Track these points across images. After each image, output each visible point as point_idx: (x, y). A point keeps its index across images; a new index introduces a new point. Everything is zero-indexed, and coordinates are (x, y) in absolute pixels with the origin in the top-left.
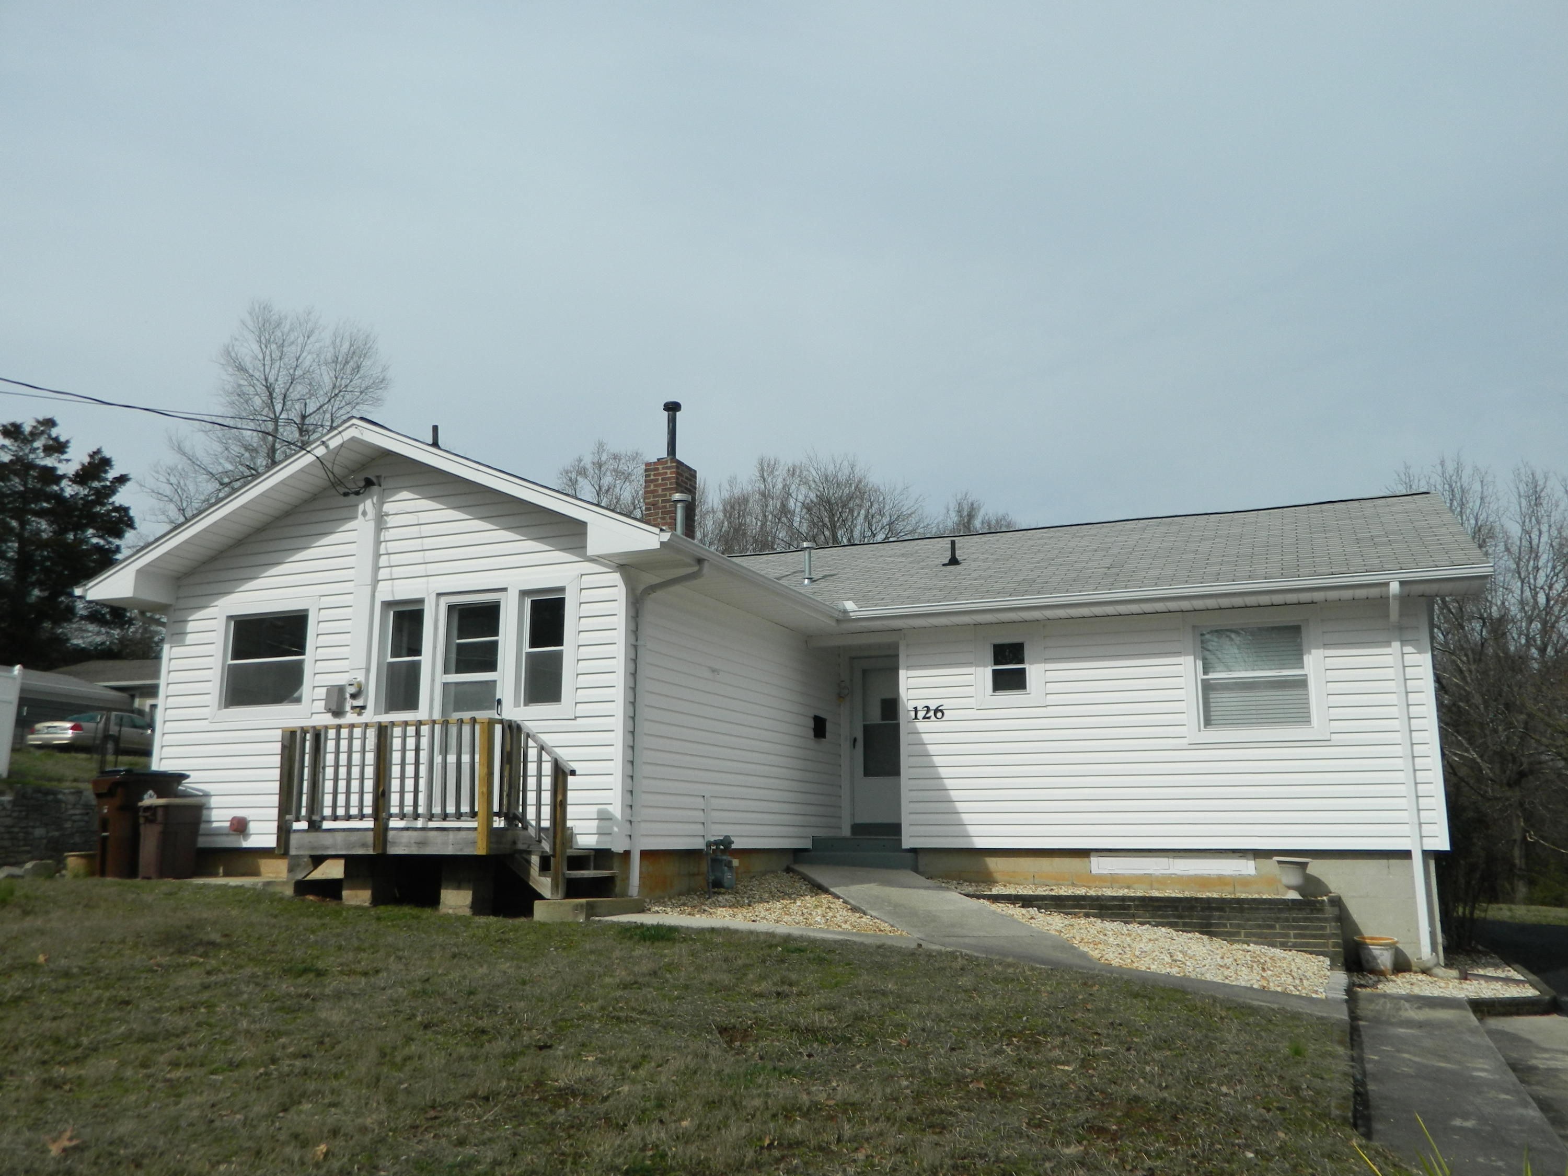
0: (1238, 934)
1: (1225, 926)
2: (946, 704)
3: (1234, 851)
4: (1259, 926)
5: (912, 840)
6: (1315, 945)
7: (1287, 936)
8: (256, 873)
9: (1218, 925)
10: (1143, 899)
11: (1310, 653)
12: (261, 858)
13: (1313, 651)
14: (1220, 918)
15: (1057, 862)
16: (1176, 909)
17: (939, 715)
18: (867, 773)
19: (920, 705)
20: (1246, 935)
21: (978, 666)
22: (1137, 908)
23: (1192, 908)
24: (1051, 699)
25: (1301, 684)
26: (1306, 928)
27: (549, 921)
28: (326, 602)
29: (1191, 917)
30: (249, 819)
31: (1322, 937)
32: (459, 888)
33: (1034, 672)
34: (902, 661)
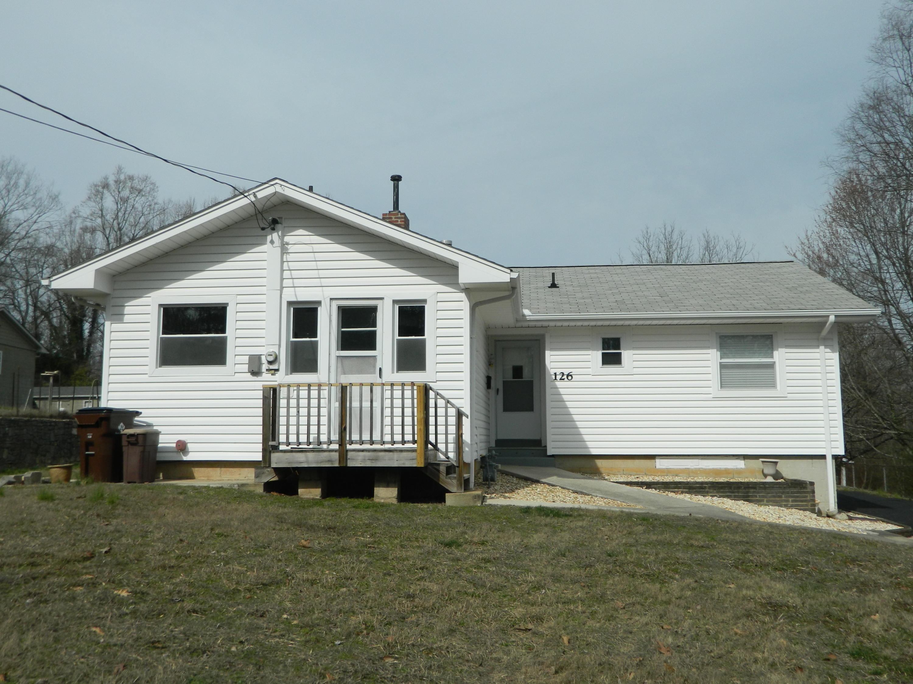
0: (762, 501)
1: (756, 497)
2: (574, 371)
3: (734, 456)
4: (774, 497)
5: (553, 450)
6: (802, 506)
7: (788, 501)
8: (191, 477)
9: (752, 496)
10: (712, 483)
11: (777, 350)
12: (194, 467)
13: (779, 349)
14: (754, 492)
15: (637, 462)
16: (730, 488)
17: (570, 378)
18: (506, 409)
19: (558, 371)
20: (767, 501)
21: (593, 350)
22: (710, 488)
23: (739, 488)
24: (636, 371)
25: (772, 366)
26: (797, 497)
27: (454, 505)
28: (241, 299)
29: (738, 492)
30: (187, 442)
31: (805, 501)
32: (388, 486)
33: (626, 355)
34: (547, 345)
